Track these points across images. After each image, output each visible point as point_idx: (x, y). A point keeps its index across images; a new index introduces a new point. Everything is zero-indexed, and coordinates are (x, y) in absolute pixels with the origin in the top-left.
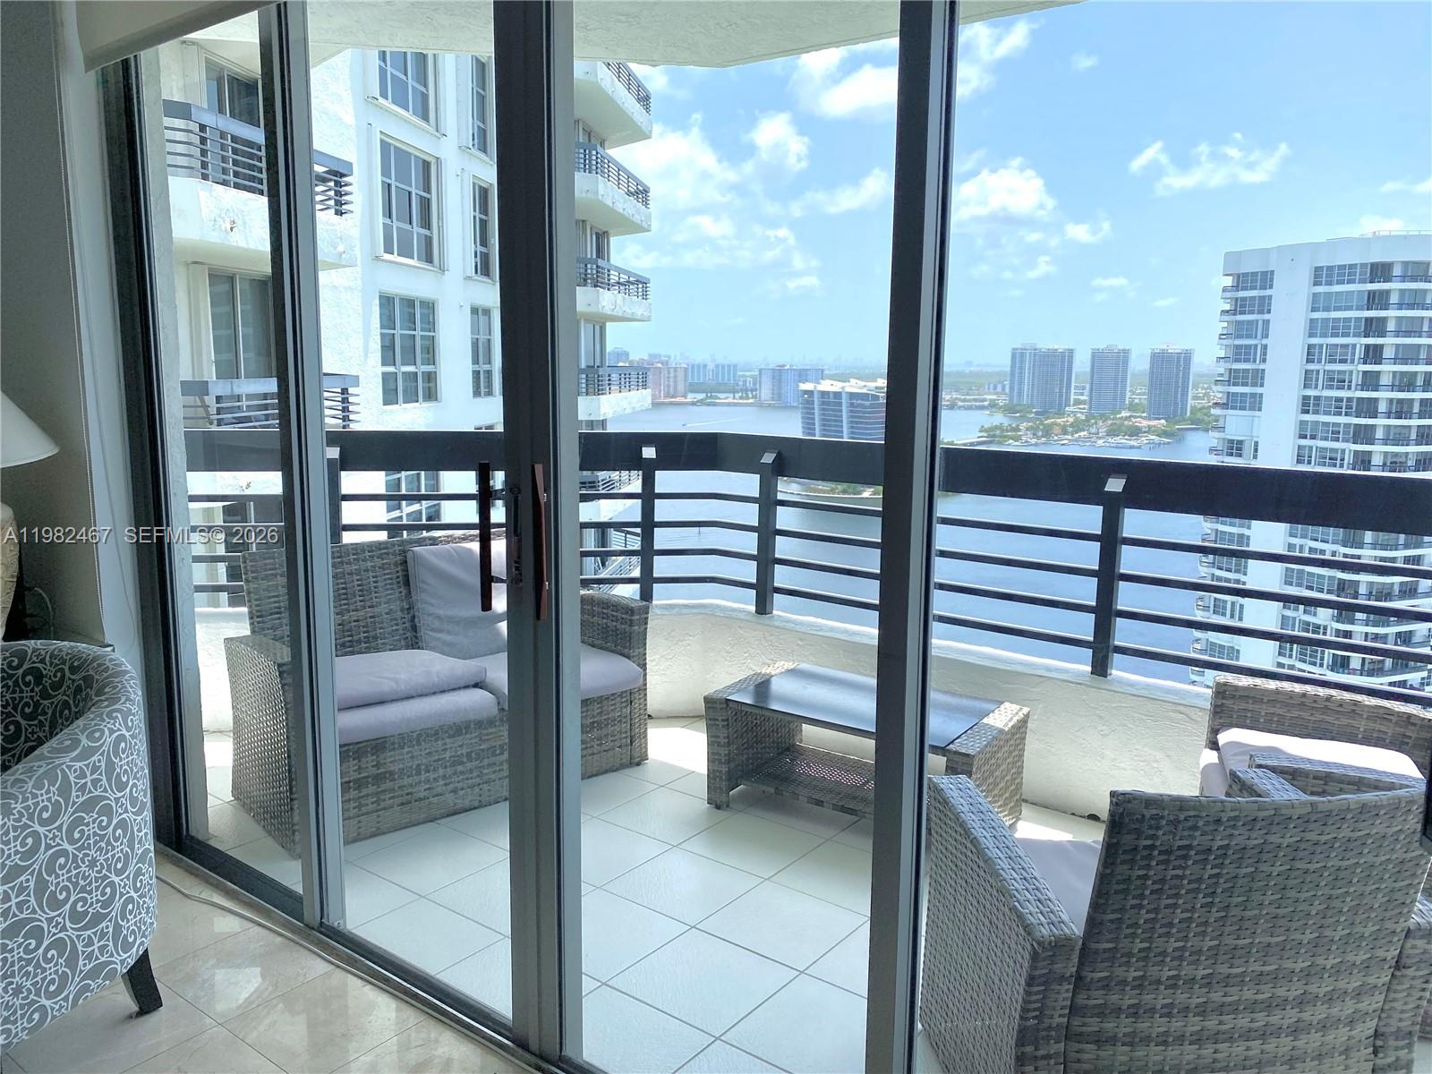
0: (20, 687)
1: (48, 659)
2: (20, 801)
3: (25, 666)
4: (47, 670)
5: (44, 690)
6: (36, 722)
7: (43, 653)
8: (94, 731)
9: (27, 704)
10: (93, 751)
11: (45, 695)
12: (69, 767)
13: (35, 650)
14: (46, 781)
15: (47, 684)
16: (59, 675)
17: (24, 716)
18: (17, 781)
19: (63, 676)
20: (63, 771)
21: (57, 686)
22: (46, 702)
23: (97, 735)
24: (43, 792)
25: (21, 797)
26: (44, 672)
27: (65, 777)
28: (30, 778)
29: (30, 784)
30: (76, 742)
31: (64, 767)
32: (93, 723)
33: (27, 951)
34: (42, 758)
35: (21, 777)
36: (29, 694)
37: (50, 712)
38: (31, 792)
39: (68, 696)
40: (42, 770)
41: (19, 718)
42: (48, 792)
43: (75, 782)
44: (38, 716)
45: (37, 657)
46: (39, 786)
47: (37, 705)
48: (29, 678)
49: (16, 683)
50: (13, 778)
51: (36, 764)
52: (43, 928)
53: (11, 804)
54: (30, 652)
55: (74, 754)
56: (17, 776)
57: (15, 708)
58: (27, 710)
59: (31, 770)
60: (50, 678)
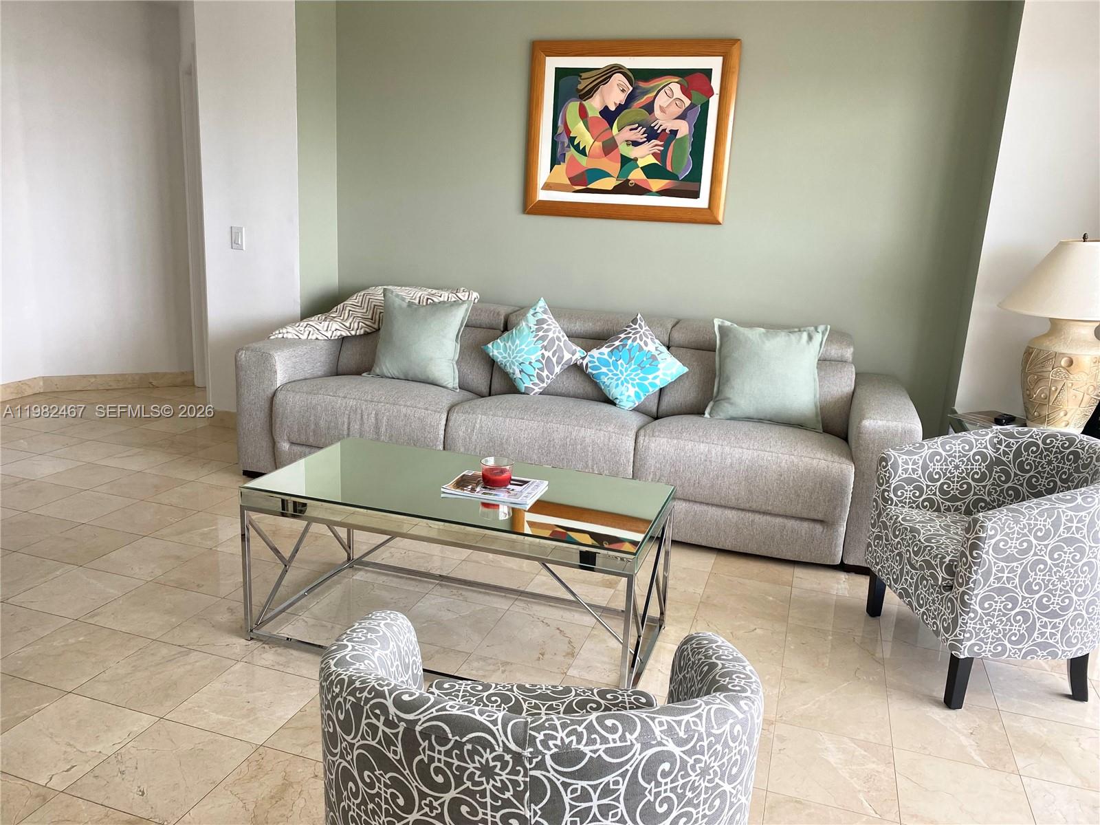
0: (1064, 460)
1: (1086, 448)
2: (1027, 518)
3: (1072, 449)
4: (1083, 455)
5: (1077, 467)
6: (1066, 485)
7: (1085, 443)
8: (1088, 497)
9: (1065, 473)
10: (1082, 509)
11: (1077, 470)
12: (1064, 512)
13: (1081, 441)
14: (1046, 514)
15: (1080, 464)
16: (1089, 460)
17: (1061, 479)
18: (1030, 507)
19: (1091, 461)
20: (1058, 512)
21: (1085, 466)
22: (1076, 475)
23: (1089, 500)
24: (1042, 519)
25: (1028, 516)
26: (1081, 456)
27: (1059, 517)
28: (1037, 508)
29: (1036, 511)
30: (1074, 499)
31: (1060, 510)
32: (1091, 492)
33: (1005, 607)
34: (1050, 500)
35: (1033, 506)
36: (1068, 467)
37: (1076, 482)
38: (1034, 516)
39: (1089, 475)
40: (1046, 507)
41: (1057, 480)
42: (1045, 521)
43: (1064, 523)
44: (1069, 481)
45: (1081, 445)
46: (1041, 514)
47: (1070, 474)
48: (1071, 457)
49: (1063, 458)
50: (1028, 504)
51: (1045, 502)
52: (1018, 600)
53: (1020, 517)
54: (1078, 441)
55: (1070, 505)
56: (1030, 504)
57: (1057, 473)
58: (1064, 477)
59: (1040, 504)
60: (1083, 461)
